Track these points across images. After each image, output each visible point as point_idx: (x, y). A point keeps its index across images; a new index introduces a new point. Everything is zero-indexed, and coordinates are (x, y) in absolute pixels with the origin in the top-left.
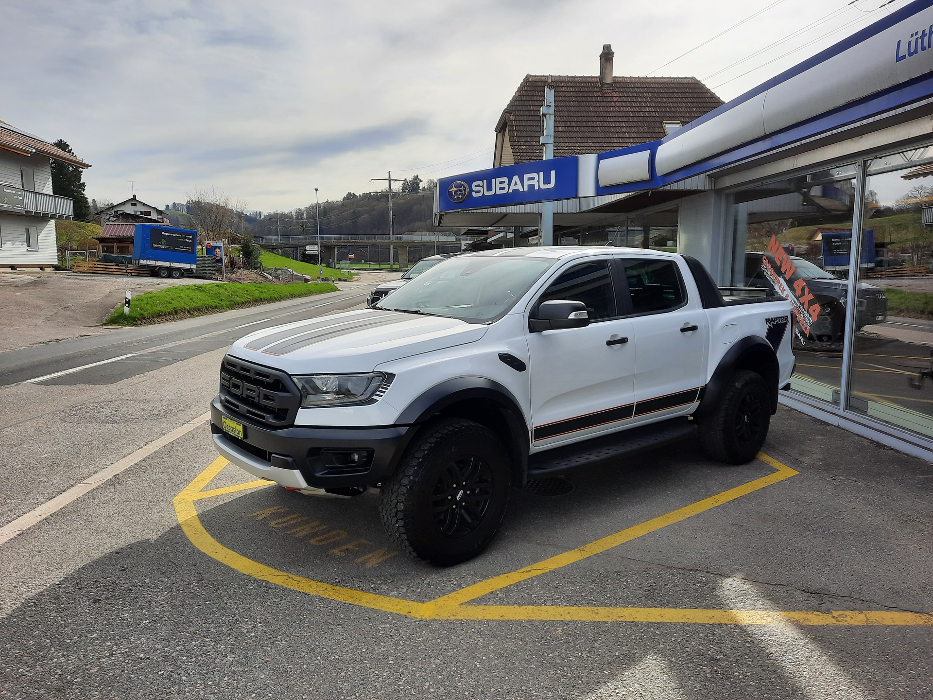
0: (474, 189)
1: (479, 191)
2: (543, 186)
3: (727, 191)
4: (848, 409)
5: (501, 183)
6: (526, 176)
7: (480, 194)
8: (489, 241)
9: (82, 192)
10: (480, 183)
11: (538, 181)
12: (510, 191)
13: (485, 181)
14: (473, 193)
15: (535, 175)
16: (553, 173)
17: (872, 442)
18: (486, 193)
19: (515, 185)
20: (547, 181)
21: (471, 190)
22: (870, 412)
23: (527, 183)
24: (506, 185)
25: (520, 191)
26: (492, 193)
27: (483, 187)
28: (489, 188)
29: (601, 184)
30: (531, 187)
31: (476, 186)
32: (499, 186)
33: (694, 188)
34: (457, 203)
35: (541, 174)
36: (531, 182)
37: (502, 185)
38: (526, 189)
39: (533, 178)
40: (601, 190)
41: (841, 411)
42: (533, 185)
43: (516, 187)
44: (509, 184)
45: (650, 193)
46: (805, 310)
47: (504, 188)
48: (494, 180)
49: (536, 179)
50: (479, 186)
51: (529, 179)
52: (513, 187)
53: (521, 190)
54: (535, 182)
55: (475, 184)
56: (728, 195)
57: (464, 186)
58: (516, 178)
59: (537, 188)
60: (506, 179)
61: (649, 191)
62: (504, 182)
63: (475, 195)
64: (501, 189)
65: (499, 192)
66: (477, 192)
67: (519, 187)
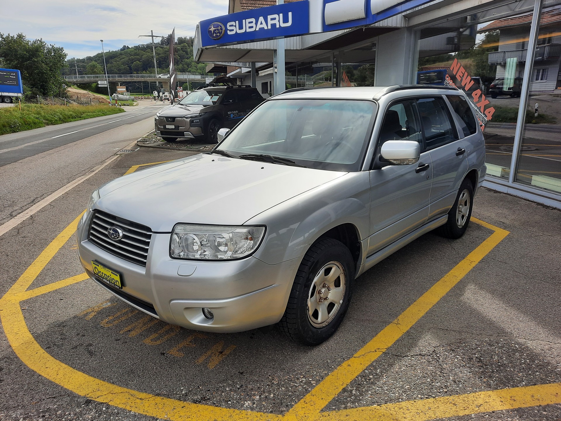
0: (229, 28)
1: (233, 30)
2: (283, 25)
3: (416, 28)
4: (516, 181)
5: (249, 23)
6: (269, 17)
7: (233, 33)
10: (233, 23)
11: (279, 21)
12: (257, 29)
13: (237, 22)
14: (228, 31)
15: (276, 16)
16: (290, 14)
18: (239, 31)
19: (260, 24)
20: (286, 20)
21: (226, 29)
22: (533, 183)
23: (270, 22)
24: (253, 25)
25: (265, 29)
26: (243, 31)
27: (235, 26)
28: (241, 27)
29: (327, 23)
30: (273, 25)
31: (230, 26)
32: (248, 25)
33: (394, 25)
34: (215, 40)
35: (281, 15)
36: (273, 22)
37: (251, 25)
38: (270, 27)
39: (275, 19)
40: (327, 28)
41: (510, 183)
42: (275, 24)
43: (262, 26)
44: (256, 24)
45: (364, 29)
46: (481, 112)
47: (252, 27)
48: (244, 21)
49: (277, 19)
50: (232, 26)
51: (272, 19)
52: (259, 26)
54: (276, 22)
55: (229, 24)
56: (415, 32)
57: (221, 27)
58: (261, 19)
59: (278, 26)
60: (253, 20)
61: (362, 27)
62: (252, 22)
63: (229, 33)
64: (250, 27)
65: (249, 30)
66: (231, 30)
67: (264, 26)
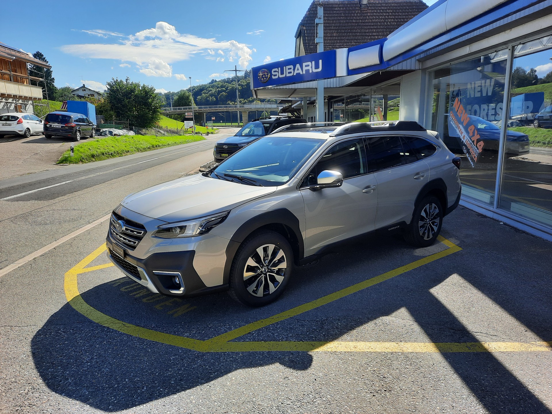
1: (276, 75)
2: (315, 71)
3: (429, 70)
4: (499, 207)
5: (289, 69)
6: (304, 64)
7: (277, 77)
8: (293, 106)
9: (53, 83)
10: (276, 69)
11: (312, 67)
12: (295, 74)
13: (279, 68)
14: (273, 76)
15: (309, 63)
16: (320, 61)
17: (513, 227)
18: (281, 76)
19: (297, 70)
20: (317, 67)
21: (271, 75)
22: (512, 209)
23: (305, 68)
24: (292, 70)
26: (284, 76)
27: (278, 72)
28: (282, 73)
29: (350, 68)
30: (307, 71)
31: (274, 72)
32: (288, 71)
33: (409, 68)
34: (263, 83)
35: (313, 62)
36: (307, 68)
37: (290, 71)
38: (304, 73)
39: (308, 66)
40: (350, 72)
41: (495, 209)
42: (309, 70)
43: (298, 72)
44: (294, 70)
45: (381, 73)
46: (475, 146)
47: (291, 73)
48: (285, 67)
49: (310, 65)
50: (276, 71)
51: (306, 66)
52: (296, 72)
53: (301, 73)
54: (309, 68)
55: (273, 70)
56: (430, 73)
57: (267, 72)
58: (298, 66)
59: (311, 72)
60: (292, 67)
61: (380, 71)
62: (291, 69)
63: (273, 77)
64: (289, 73)
65: (288, 75)
66: (275, 75)
67: (300, 71)
